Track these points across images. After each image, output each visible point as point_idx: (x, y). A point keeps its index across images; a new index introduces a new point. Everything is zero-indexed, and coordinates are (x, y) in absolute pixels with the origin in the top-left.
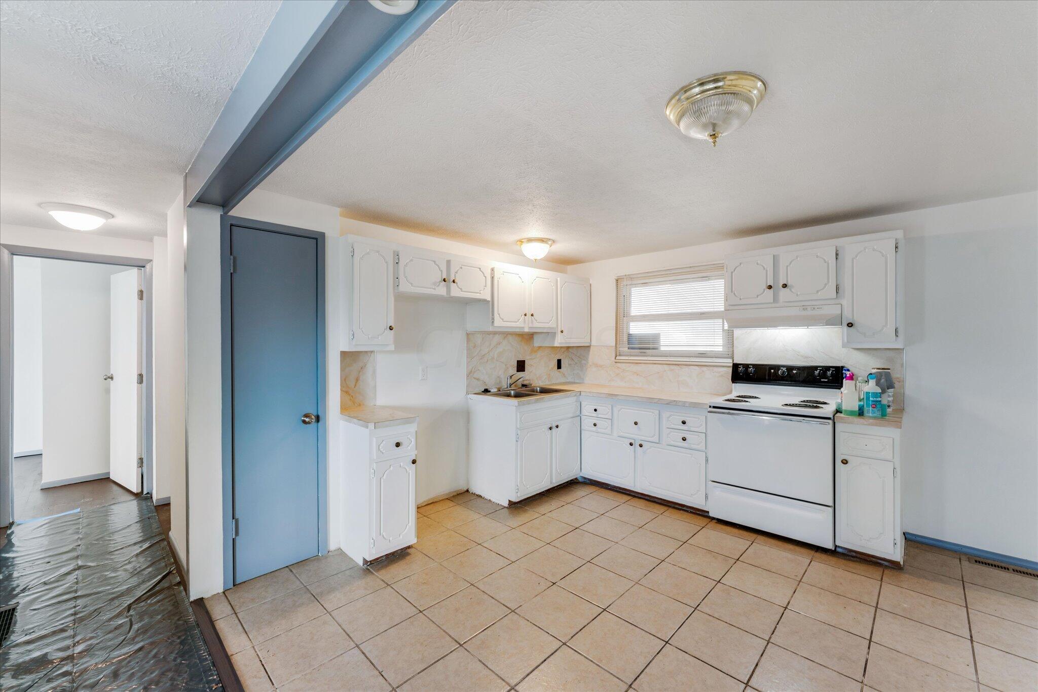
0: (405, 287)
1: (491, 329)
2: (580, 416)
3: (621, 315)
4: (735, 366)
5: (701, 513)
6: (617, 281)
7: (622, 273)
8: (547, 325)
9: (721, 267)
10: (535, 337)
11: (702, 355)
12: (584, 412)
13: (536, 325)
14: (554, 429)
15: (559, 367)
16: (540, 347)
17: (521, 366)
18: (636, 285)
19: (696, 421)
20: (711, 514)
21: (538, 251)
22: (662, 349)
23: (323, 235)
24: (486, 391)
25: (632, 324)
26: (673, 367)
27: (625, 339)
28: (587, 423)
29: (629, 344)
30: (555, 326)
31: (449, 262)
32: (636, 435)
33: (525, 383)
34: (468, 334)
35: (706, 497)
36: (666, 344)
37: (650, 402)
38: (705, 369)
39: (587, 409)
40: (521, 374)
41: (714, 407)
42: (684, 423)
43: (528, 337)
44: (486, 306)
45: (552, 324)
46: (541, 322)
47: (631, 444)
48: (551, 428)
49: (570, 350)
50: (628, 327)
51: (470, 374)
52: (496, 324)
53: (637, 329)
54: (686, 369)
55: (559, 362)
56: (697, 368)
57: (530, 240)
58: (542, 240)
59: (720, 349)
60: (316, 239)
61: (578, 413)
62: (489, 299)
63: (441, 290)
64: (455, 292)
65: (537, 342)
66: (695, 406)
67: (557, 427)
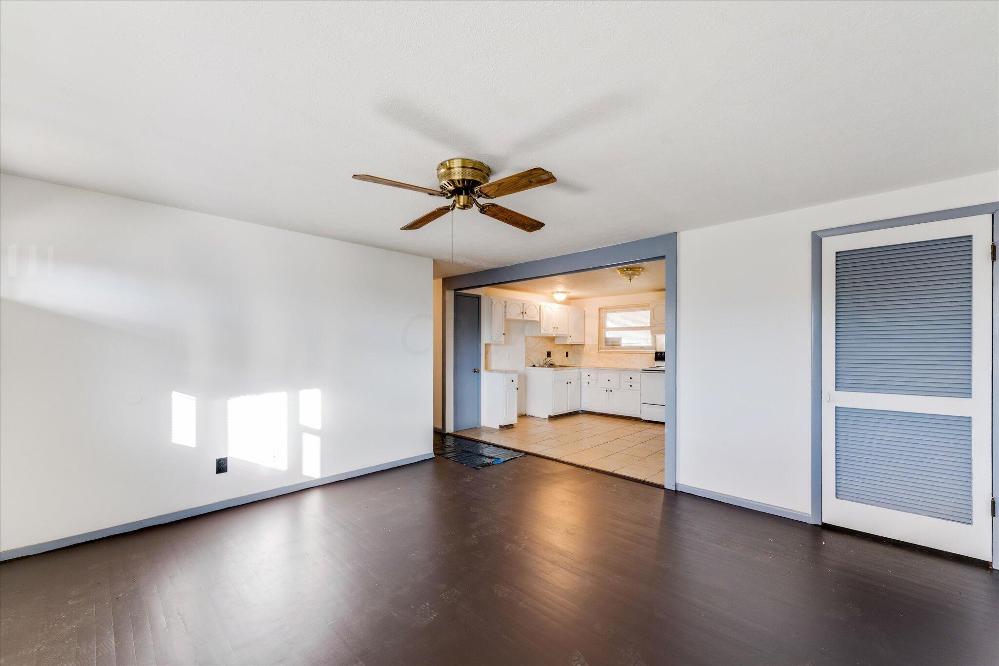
0: (509, 317)
1: (539, 335)
2: (580, 379)
3: (601, 328)
4: (657, 353)
5: (638, 420)
6: (599, 309)
7: (601, 305)
8: (563, 333)
9: (648, 305)
10: (555, 339)
11: (642, 348)
12: (583, 377)
13: (558, 333)
14: (569, 384)
15: (567, 356)
16: (558, 345)
17: (549, 354)
18: (609, 312)
19: (636, 376)
20: (643, 419)
21: (562, 297)
22: (623, 345)
23: (480, 296)
24: (534, 366)
25: (607, 332)
26: (627, 354)
27: (604, 340)
28: (584, 382)
29: (605, 343)
30: (567, 333)
31: (523, 304)
32: (609, 386)
33: (552, 363)
34: (526, 337)
35: (641, 412)
36: (625, 343)
37: (616, 369)
38: (643, 355)
39: (584, 375)
40: (549, 359)
41: (644, 370)
42: (631, 378)
43: (552, 339)
44: (536, 324)
45: (565, 333)
46: (561, 331)
47: (606, 391)
48: (567, 383)
49: (573, 347)
50: (605, 334)
51: (527, 357)
52: (542, 332)
53: (609, 335)
54: (634, 356)
55: (567, 353)
56: (640, 355)
57: (558, 292)
58: (563, 292)
59: (650, 345)
60: (478, 298)
61: (580, 377)
62: (538, 320)
63: (521, 317)
64: (526, 318)
65: (557, 342)
66: (636, 370)
67: (570, 383)
